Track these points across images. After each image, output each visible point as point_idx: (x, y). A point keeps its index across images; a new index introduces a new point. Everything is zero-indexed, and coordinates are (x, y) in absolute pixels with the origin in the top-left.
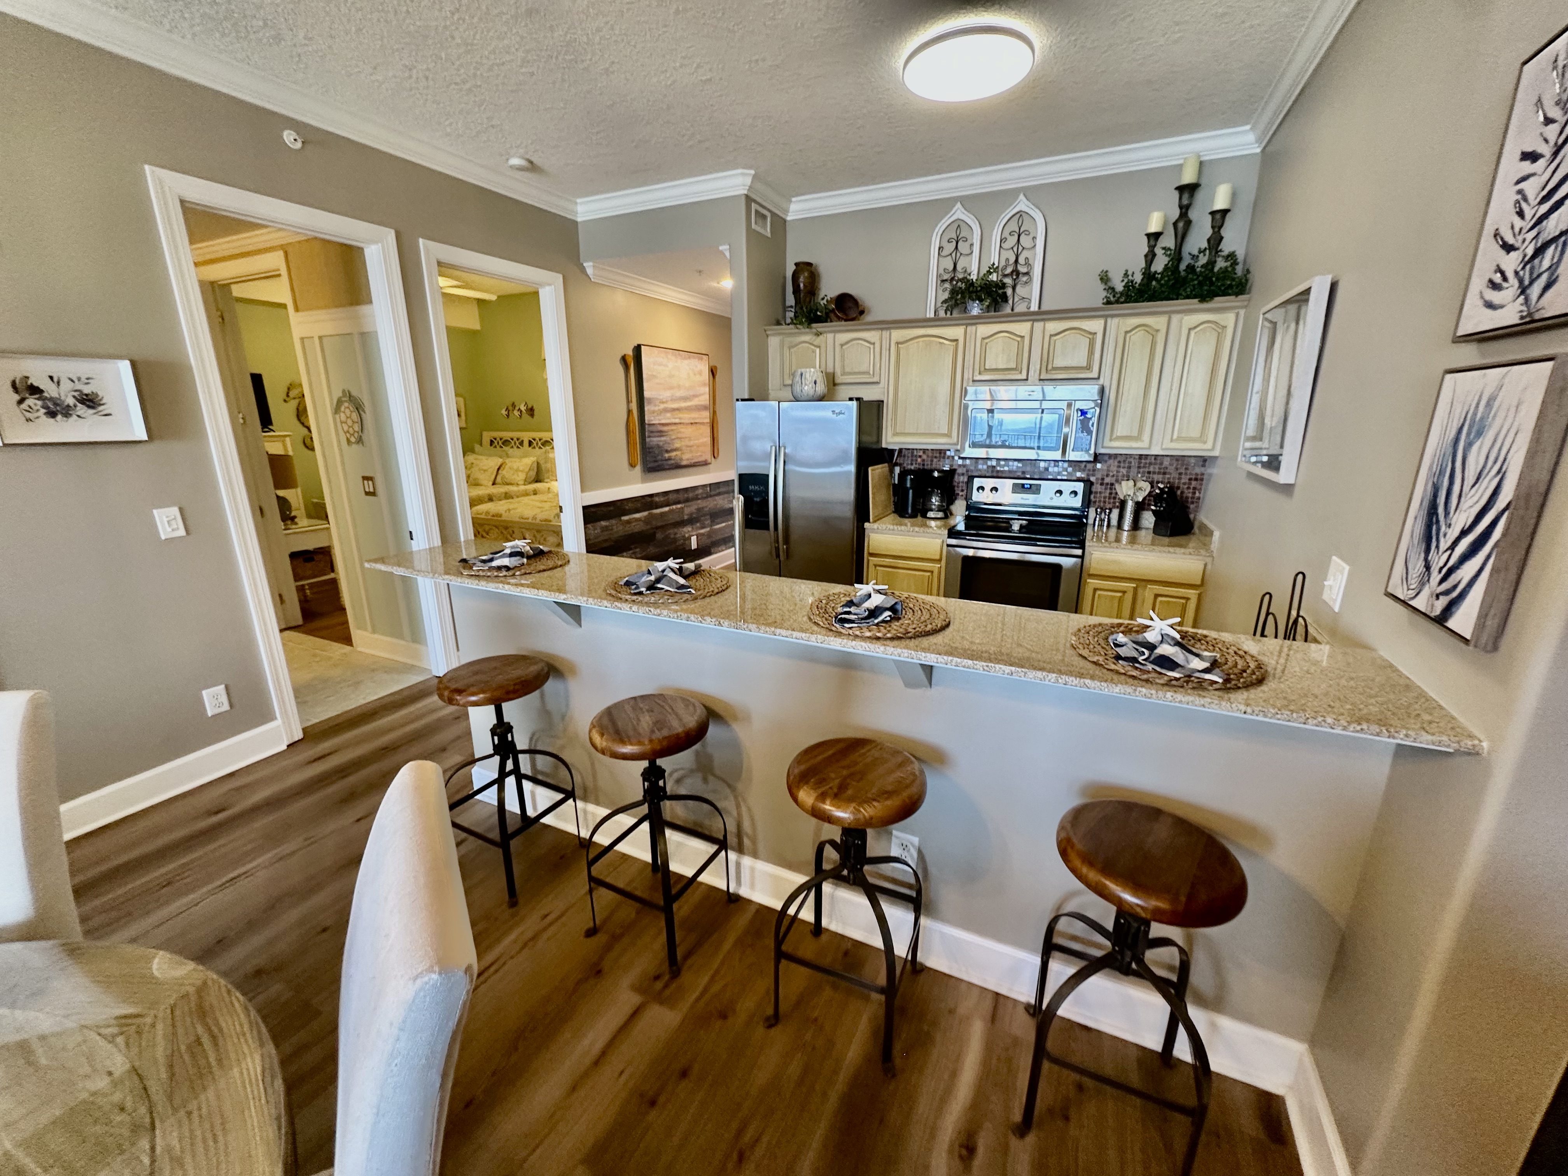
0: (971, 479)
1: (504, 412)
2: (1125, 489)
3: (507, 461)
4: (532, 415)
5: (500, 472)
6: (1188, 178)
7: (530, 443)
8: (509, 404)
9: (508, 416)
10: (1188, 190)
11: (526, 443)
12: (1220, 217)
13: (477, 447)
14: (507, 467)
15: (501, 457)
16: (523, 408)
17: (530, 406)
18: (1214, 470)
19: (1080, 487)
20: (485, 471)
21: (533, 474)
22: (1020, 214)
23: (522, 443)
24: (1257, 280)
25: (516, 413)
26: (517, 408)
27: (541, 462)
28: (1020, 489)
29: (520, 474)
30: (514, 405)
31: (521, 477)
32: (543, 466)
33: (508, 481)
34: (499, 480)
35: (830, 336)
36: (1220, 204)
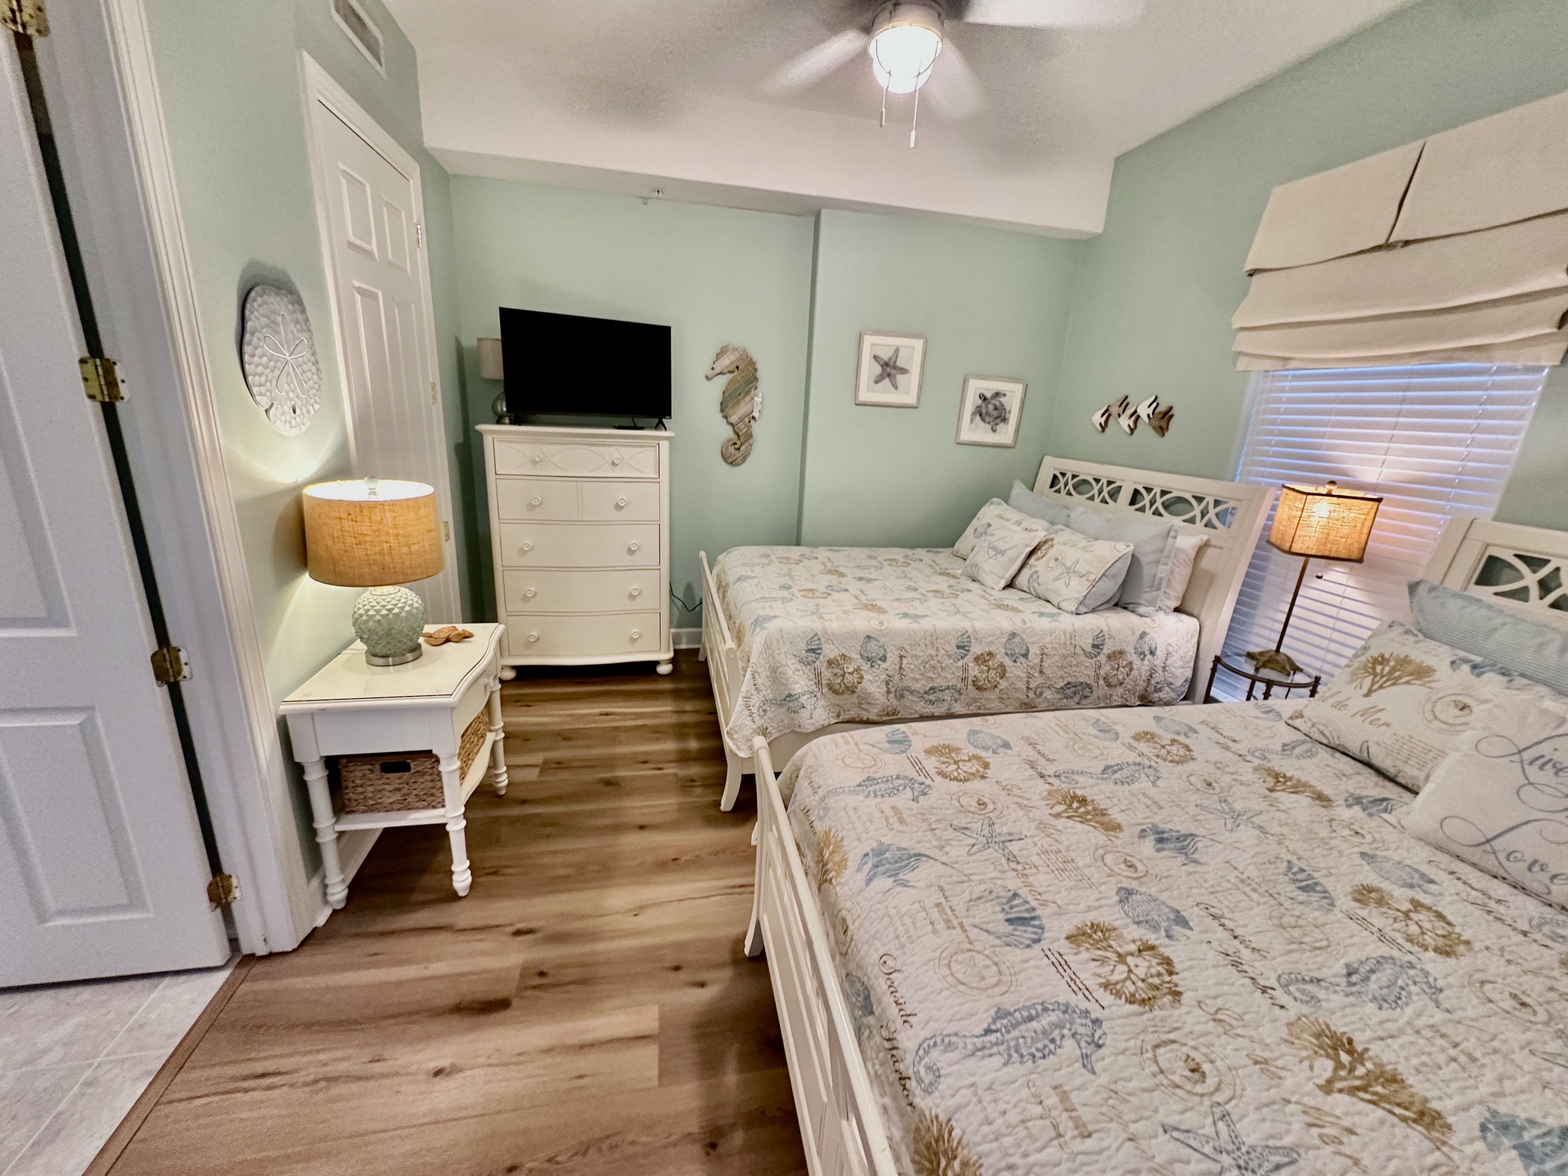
1: (1098, 419)
3: (1063, 537)
4: (1162, 430)
5: (1032, 561)
7: (1136, 496)
8: (1113, 399)
9: (1104, 427)
11: (1125, 495)
13: (1019, 489)
14: (1052, 553)
15: (1052, 523)
16: (1144, 411)
17: (1162, 408)
20: (1002, 553)
21: (1110, 587)
23: (1114, 494)
25: (1125, 422)
26: (1130, 411)
27: (1144, 560)
29: (1075, 581)
30: (1124, 403)
31: (1076, 589)
32: (1147, 571)
33: (1040, 590)
34: (1022, 581)
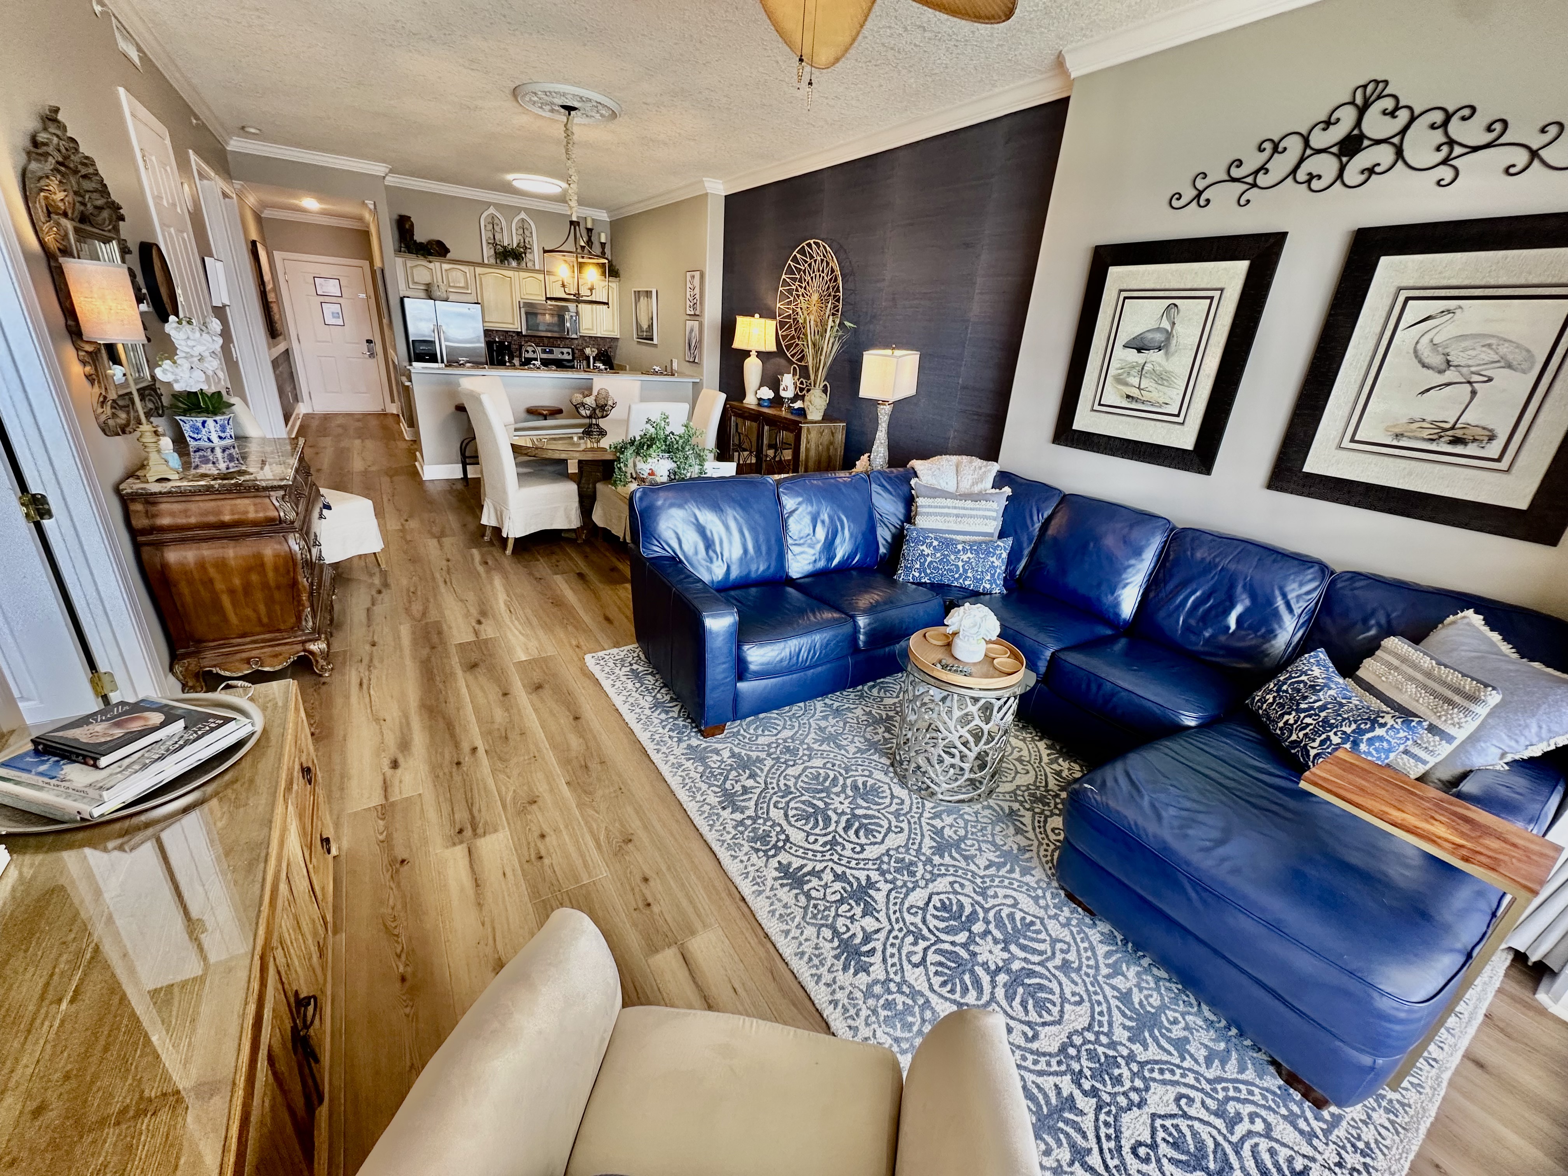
0: (521, 346)
2: (588, 351)
6: (589, 226)
10: (589, 231)
12: (603, 245)
18: (620, 343)
19: (570, 350)
22: (523, 220)
24: (621, 272)
28: (544, 352)
35: (438, 264)
36: (603, 240)
